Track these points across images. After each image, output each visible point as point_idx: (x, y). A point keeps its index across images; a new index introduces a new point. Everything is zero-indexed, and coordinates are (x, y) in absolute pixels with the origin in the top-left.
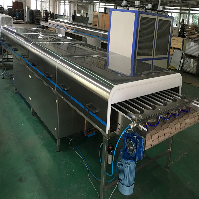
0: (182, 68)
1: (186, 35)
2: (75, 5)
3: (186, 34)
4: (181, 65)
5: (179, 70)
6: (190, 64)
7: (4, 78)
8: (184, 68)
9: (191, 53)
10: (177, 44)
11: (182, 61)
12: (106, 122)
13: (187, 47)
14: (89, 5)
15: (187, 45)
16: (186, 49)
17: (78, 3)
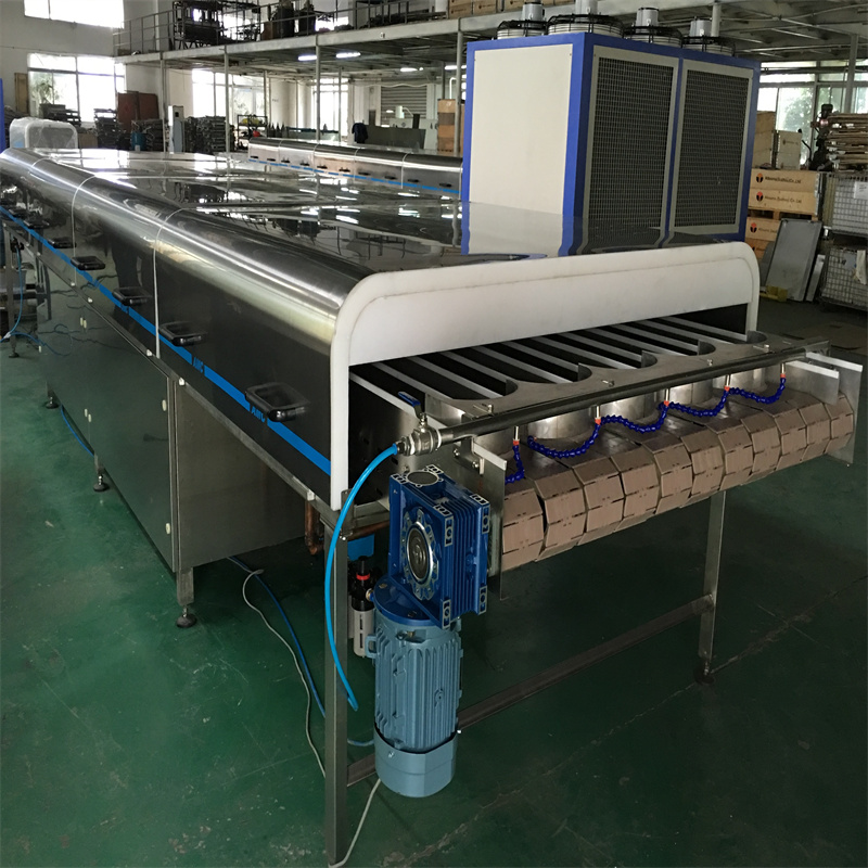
0: (818, 292)
1: (835, 156)
2: (371, 89)
3: (832, 153)
4: (814, 284)
5: (809, 302)
6: (854, 274)
7: (16, 356)
8: (826, 292)
9: (857, 224)
10: (795, 195)
11: (819, 265)
12: (326, 452)
13: (840, 205)
14: (430, 87)
15: (837, 194)
16: (835, 210)
17: (382, 81)
